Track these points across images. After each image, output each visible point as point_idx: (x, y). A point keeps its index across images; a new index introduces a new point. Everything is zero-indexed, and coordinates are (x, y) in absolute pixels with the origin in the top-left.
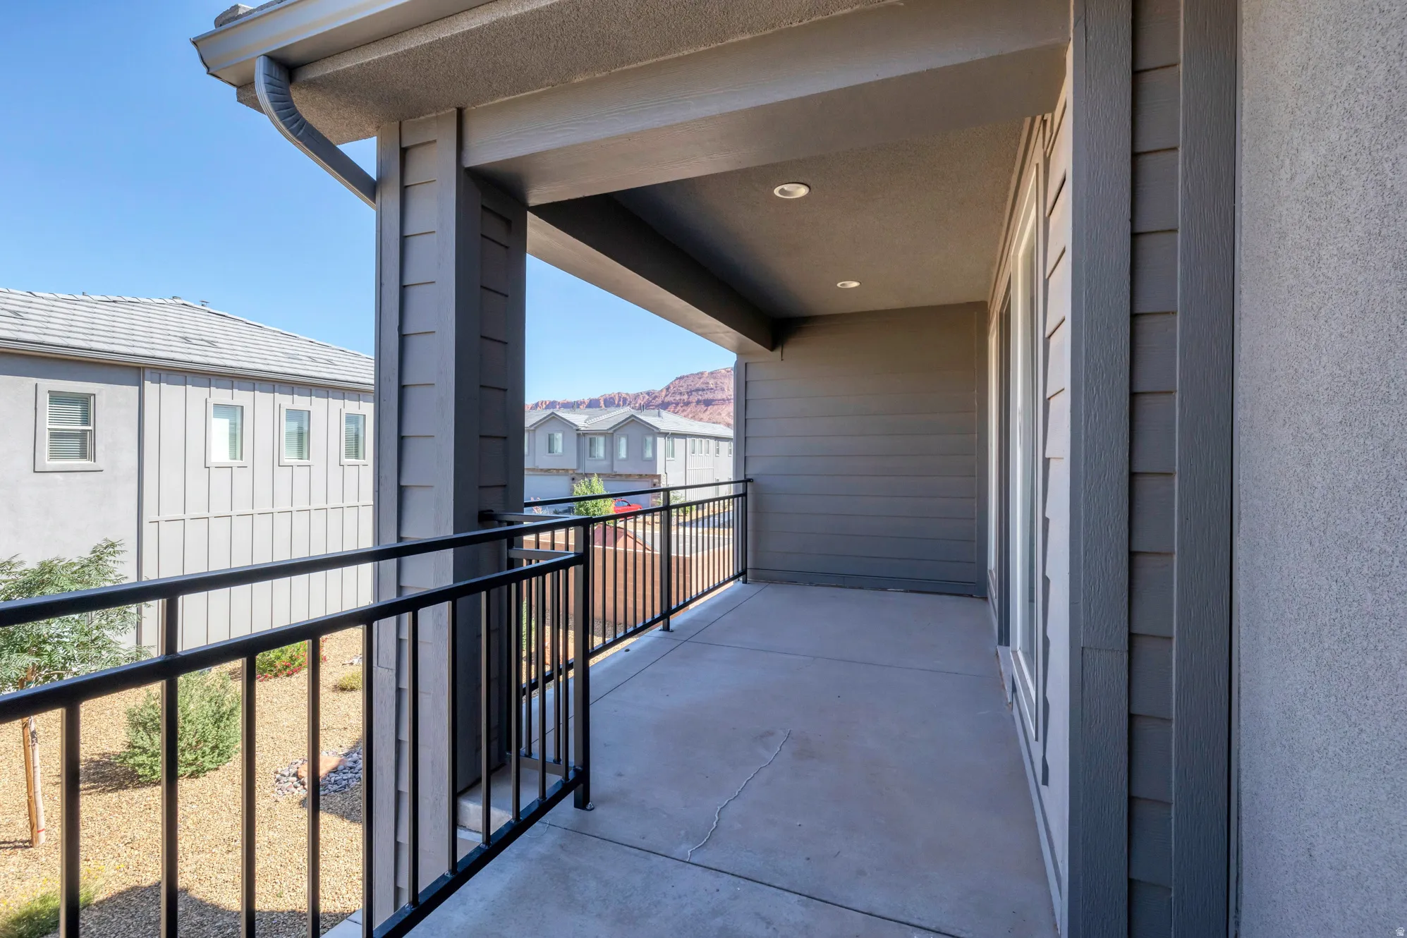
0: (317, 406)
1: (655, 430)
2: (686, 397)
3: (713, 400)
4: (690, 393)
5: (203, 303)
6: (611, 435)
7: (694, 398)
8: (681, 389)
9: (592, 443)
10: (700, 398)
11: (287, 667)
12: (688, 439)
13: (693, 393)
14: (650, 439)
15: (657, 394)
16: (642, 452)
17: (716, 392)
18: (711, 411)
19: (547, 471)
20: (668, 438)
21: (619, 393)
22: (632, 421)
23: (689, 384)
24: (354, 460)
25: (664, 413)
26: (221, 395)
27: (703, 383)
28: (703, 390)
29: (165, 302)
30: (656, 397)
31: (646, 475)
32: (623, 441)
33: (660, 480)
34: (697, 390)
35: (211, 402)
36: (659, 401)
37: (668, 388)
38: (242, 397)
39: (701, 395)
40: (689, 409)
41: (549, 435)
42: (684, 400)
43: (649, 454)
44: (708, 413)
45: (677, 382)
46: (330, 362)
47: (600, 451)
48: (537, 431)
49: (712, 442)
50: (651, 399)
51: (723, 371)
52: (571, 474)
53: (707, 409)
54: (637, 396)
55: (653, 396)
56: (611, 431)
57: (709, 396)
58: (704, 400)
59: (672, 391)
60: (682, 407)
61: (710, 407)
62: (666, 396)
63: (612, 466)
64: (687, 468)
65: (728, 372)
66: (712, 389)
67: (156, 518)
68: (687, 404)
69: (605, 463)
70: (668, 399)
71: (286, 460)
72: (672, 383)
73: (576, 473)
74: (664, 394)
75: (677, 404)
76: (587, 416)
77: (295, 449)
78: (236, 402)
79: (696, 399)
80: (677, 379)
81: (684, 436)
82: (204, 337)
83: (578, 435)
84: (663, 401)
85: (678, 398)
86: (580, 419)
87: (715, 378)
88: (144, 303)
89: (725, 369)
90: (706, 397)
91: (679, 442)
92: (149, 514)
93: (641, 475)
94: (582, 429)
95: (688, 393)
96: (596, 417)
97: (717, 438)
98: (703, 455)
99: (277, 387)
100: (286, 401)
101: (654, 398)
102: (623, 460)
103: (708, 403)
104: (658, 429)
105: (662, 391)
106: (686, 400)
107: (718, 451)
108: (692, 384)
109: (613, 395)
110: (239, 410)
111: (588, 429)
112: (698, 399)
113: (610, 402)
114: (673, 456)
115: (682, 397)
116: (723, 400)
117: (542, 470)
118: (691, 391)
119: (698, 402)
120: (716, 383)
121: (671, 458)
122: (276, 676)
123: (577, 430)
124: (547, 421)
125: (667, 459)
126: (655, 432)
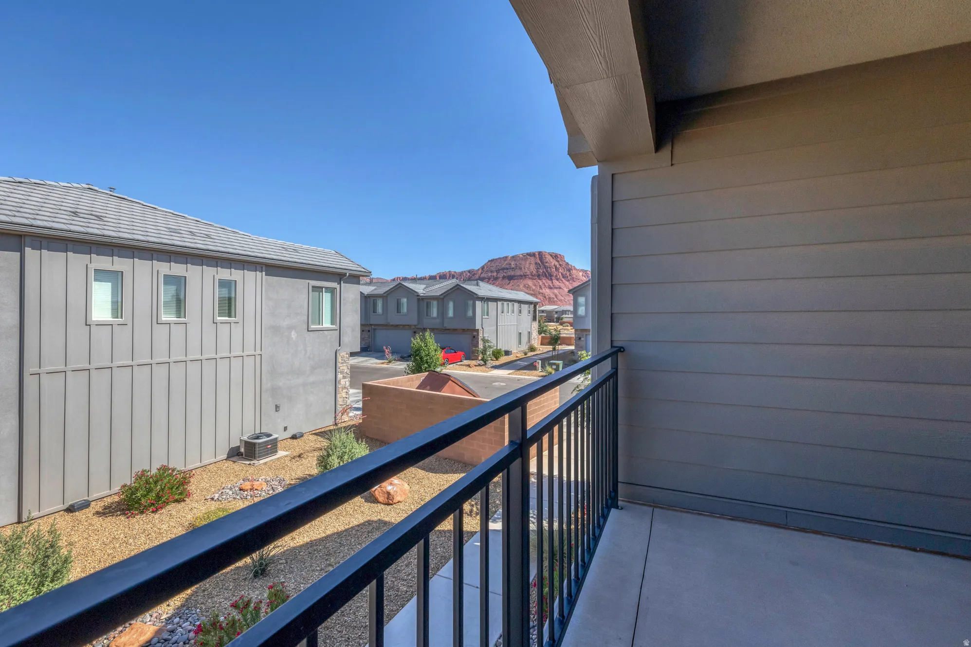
0: (193, 273)
1: (475, 296)
2: (495, 274)
3: (514, 276)
4: (498, 271)
5: (111, 190)
6: (442, 299)
7: (501, 275)
8: (492, 268)
9: (428, 306)
10: (505, 274)
11: (153, 504)
12: (499, 302)
13: (501, 271)
14: (470, 303)
15: (476, 272)
16: (466, 311)
17: (516, 270)
18: (513, 284)
19: (396, 327)
20: (484, 302)
21: (449, 272)
22: (458, 288)
23: (497, 264)
24: (227, 318)
25: (481, 283)
26: (103, 262)
27: (507, 264)
28: (507, 269)
29: (72, 186)
30: (475, 274)
31: (468, 329)
32: (451, 305)
33: (478, 333)
34: (503, 269)
35: (92, 267)
36: (477, 276)
37: (483, 268)
38: (120, 264)
39: (506, 273)
40: (498, 283)
41: (398, 299)
42: (494, 276)
43: (470, 313)
44: (511, 285)
45: (489, 264)
46: (208, 236)
47: (434, 312)
48: (389, 297)
49: (516, 305)
50: (471, 276)
51: (521, 256)
52: (413, 329)
53: (509, 283)
54: (462, 273)
55: (473, 273)
56: (442, 297)
57: (511, 273)
58: (508, 276)
59: (486, 270)
60: (492, 281)
61: (511, 281)
62: (482, 273)
63: (443, 323)
64: (498, 324)
65: (524, 256)
66: (513, 268)
67: (36, 370)
68: (496, 279)
69: (438, 321)
70: (483, 275)
71: (164, 318)
72: (486, 264)
73: (417, 328)
74: (480, 272)
75: (489, 279)
76: (425, 286)
77: (174, 309)
78: (116, 268)
79: (502, 275)
80: (489, 261)
81: (496, 300)
82: (93, 213)
83: (419, 299)
84: (479, 277)
85: (490, 274)
86: (420, 289)
87: (515, 261)
88: (50, 185)
89: (522, 254)
90: (509, 274)
91: (492, 305)
92: (30, 367)
93: (464, 330)
94: (421, 295)
95: (496, 271)
96: (431, 286)
97: (520, 302)
98: (509, 314)
99: (155, 256)
100: (165, 268)
101: (474, 275)
102: (451, 318)
103: (511, 278)
104: (476, 294)
105: (478, 270)
106: (495, 276)
107: (520, 312)
108: (500, 265)
109: (445, 273)
110: (120, 274)
111: (425, 295)
112: (504, 275)
113: (443, 277)
114: (488, 315)
115: (493, 274)
116: (521, 276)
117: (392, 325)
118: (499, 270)
119: (504, 277)
120: (516, 264)
121: (486, 317)
122: (142, 512)
123: (418, 296)
124: (397, 288)
125: (483, 317)
126: (475, 297)
